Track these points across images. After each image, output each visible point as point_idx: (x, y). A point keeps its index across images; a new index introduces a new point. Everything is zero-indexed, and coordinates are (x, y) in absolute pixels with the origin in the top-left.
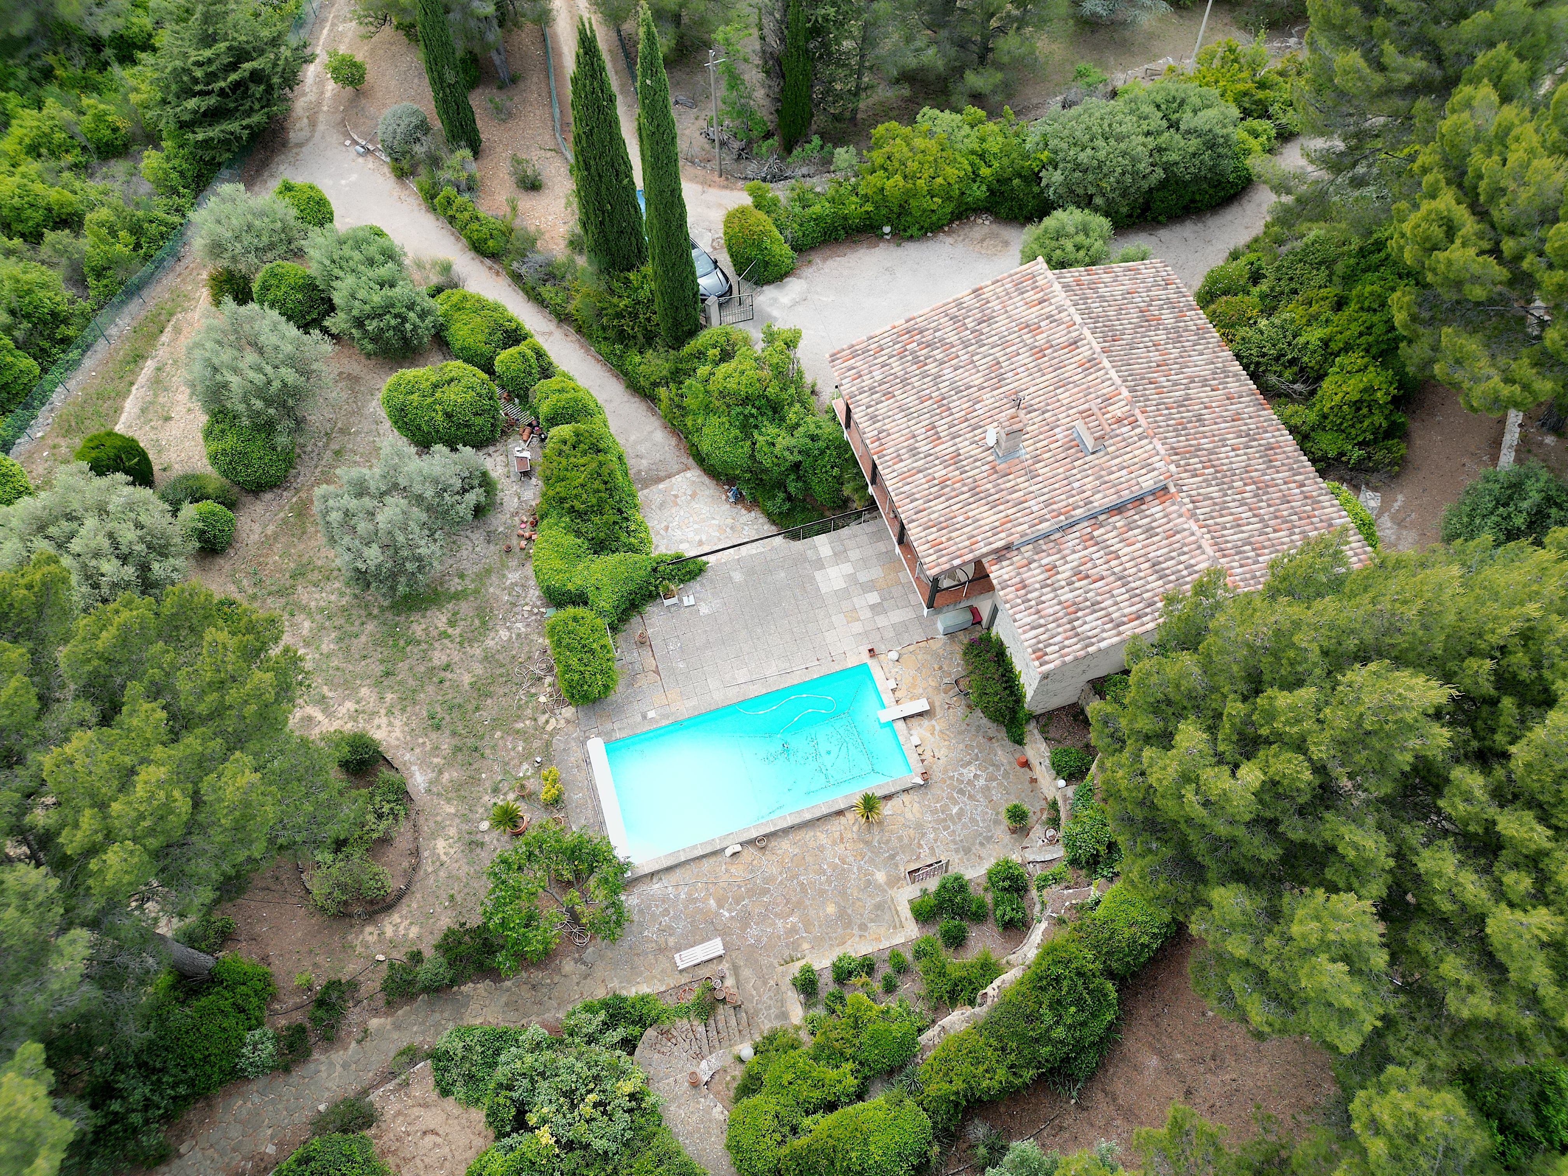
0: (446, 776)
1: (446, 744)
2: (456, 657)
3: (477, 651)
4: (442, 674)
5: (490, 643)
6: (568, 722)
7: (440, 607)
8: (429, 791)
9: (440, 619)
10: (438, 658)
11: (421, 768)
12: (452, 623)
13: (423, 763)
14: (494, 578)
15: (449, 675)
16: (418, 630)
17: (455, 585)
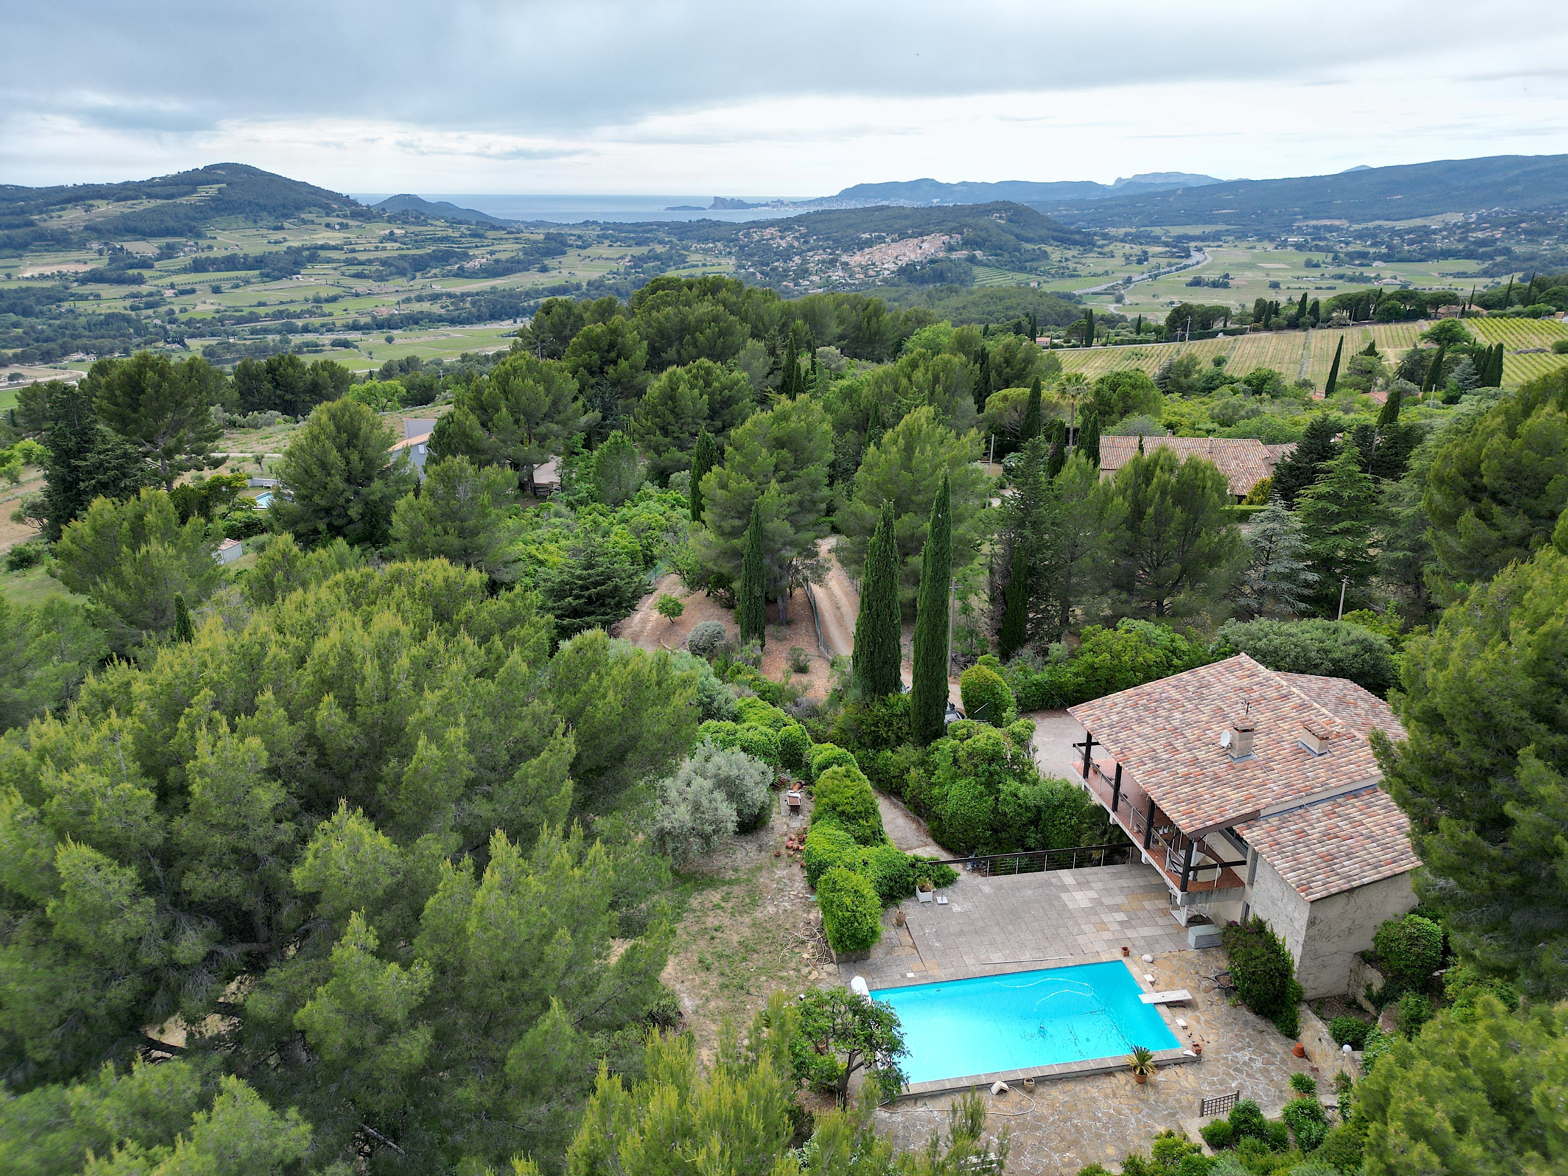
0: (712, 1004)
1: (714, 981)
2: (727, 922)
3: (747, 920)
4: (715, 934)
5: (758, 914)
6: (829, 974)
7: (716, 888)
8: (696, 1012)
9: (715, 897)
10: (711, 921)
11: (689, 995)
12: (724, 899)
13: (692, 992)
14: (764, 872)
15: (719, 934)
16: (695, 902)
17: (730, 875)
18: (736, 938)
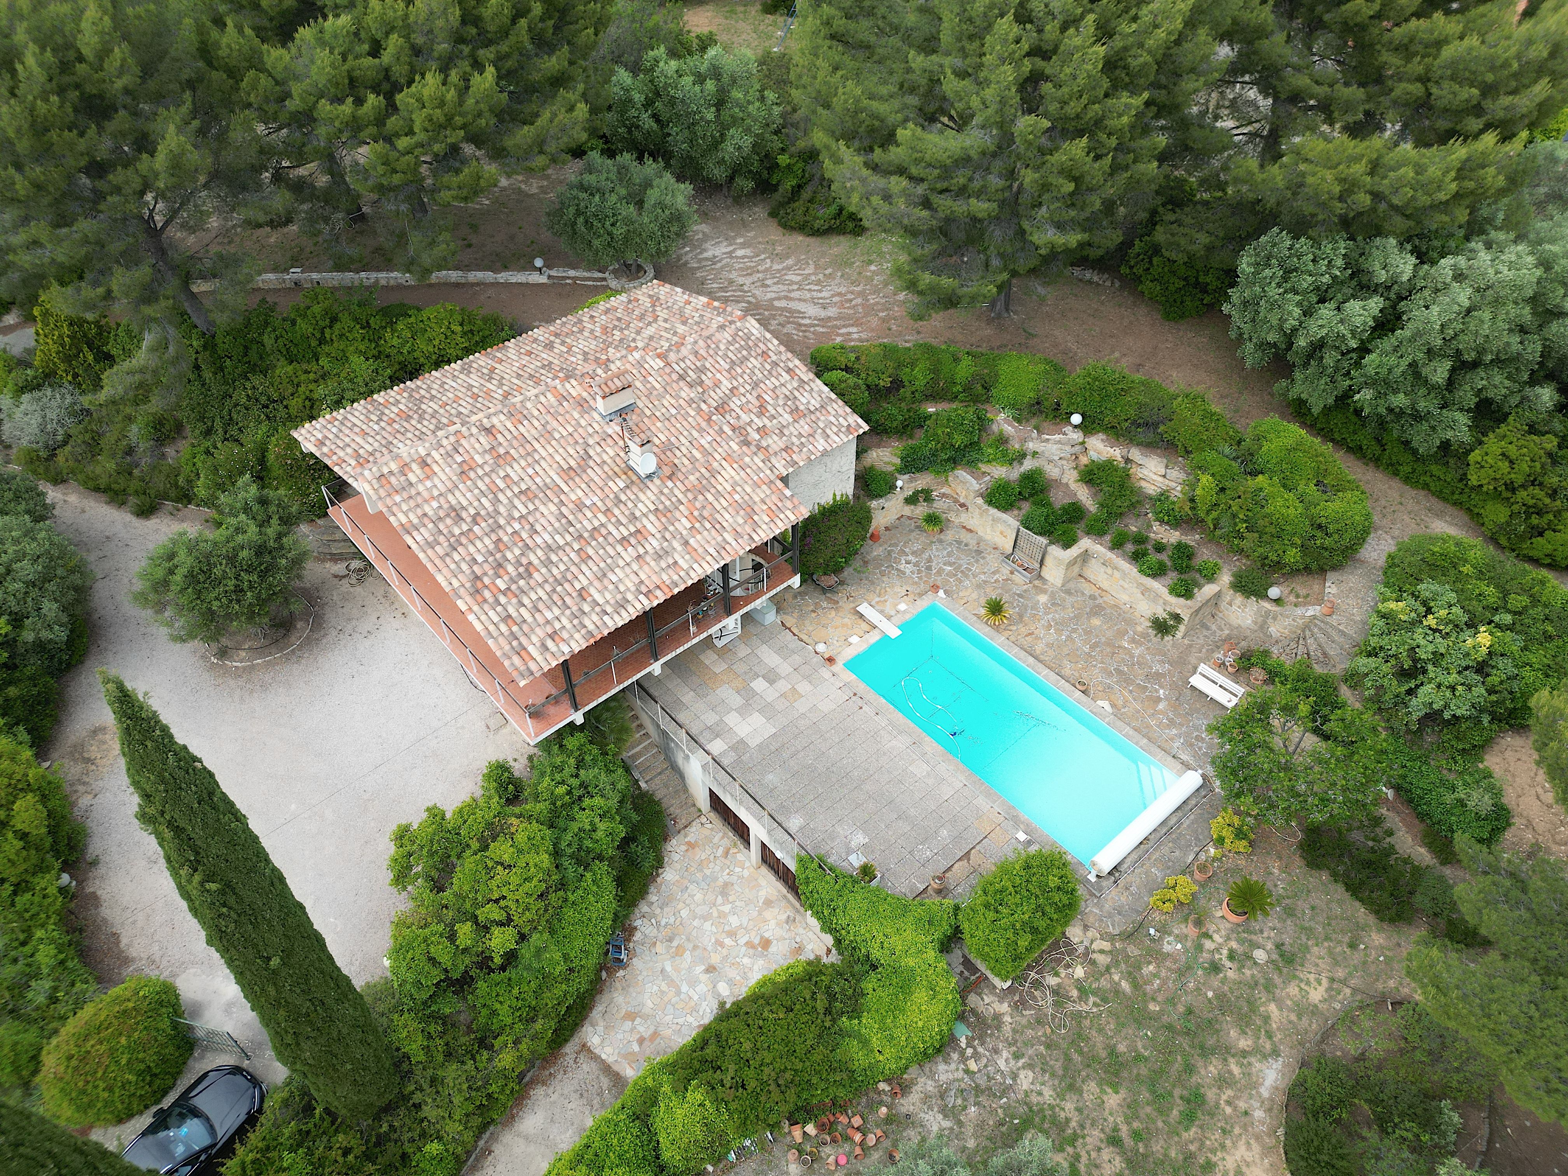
0: (1244, 1043)
1: (1208, 1071)
3: (1069, 1107)
5: (1048, 1095)
6: (1086, 928)
8: (1275, 1053)
11: (1258, 1085)
13: (1252, 1084)
15: (1124, 1131)
18: (1113, 1100)
